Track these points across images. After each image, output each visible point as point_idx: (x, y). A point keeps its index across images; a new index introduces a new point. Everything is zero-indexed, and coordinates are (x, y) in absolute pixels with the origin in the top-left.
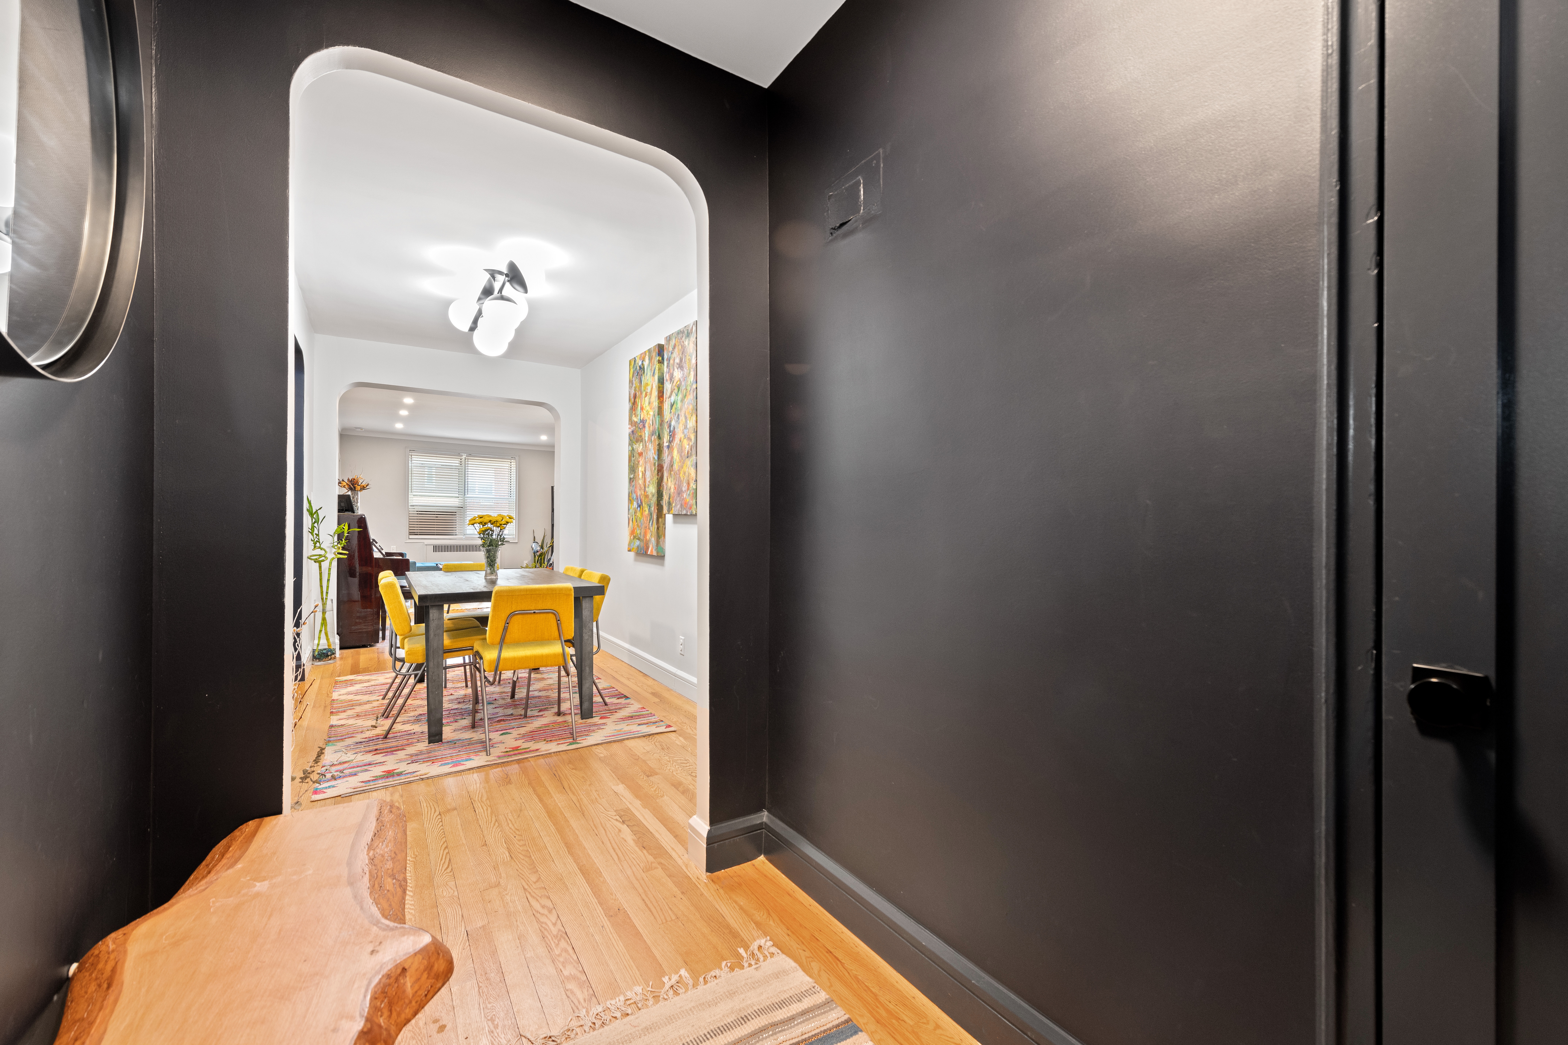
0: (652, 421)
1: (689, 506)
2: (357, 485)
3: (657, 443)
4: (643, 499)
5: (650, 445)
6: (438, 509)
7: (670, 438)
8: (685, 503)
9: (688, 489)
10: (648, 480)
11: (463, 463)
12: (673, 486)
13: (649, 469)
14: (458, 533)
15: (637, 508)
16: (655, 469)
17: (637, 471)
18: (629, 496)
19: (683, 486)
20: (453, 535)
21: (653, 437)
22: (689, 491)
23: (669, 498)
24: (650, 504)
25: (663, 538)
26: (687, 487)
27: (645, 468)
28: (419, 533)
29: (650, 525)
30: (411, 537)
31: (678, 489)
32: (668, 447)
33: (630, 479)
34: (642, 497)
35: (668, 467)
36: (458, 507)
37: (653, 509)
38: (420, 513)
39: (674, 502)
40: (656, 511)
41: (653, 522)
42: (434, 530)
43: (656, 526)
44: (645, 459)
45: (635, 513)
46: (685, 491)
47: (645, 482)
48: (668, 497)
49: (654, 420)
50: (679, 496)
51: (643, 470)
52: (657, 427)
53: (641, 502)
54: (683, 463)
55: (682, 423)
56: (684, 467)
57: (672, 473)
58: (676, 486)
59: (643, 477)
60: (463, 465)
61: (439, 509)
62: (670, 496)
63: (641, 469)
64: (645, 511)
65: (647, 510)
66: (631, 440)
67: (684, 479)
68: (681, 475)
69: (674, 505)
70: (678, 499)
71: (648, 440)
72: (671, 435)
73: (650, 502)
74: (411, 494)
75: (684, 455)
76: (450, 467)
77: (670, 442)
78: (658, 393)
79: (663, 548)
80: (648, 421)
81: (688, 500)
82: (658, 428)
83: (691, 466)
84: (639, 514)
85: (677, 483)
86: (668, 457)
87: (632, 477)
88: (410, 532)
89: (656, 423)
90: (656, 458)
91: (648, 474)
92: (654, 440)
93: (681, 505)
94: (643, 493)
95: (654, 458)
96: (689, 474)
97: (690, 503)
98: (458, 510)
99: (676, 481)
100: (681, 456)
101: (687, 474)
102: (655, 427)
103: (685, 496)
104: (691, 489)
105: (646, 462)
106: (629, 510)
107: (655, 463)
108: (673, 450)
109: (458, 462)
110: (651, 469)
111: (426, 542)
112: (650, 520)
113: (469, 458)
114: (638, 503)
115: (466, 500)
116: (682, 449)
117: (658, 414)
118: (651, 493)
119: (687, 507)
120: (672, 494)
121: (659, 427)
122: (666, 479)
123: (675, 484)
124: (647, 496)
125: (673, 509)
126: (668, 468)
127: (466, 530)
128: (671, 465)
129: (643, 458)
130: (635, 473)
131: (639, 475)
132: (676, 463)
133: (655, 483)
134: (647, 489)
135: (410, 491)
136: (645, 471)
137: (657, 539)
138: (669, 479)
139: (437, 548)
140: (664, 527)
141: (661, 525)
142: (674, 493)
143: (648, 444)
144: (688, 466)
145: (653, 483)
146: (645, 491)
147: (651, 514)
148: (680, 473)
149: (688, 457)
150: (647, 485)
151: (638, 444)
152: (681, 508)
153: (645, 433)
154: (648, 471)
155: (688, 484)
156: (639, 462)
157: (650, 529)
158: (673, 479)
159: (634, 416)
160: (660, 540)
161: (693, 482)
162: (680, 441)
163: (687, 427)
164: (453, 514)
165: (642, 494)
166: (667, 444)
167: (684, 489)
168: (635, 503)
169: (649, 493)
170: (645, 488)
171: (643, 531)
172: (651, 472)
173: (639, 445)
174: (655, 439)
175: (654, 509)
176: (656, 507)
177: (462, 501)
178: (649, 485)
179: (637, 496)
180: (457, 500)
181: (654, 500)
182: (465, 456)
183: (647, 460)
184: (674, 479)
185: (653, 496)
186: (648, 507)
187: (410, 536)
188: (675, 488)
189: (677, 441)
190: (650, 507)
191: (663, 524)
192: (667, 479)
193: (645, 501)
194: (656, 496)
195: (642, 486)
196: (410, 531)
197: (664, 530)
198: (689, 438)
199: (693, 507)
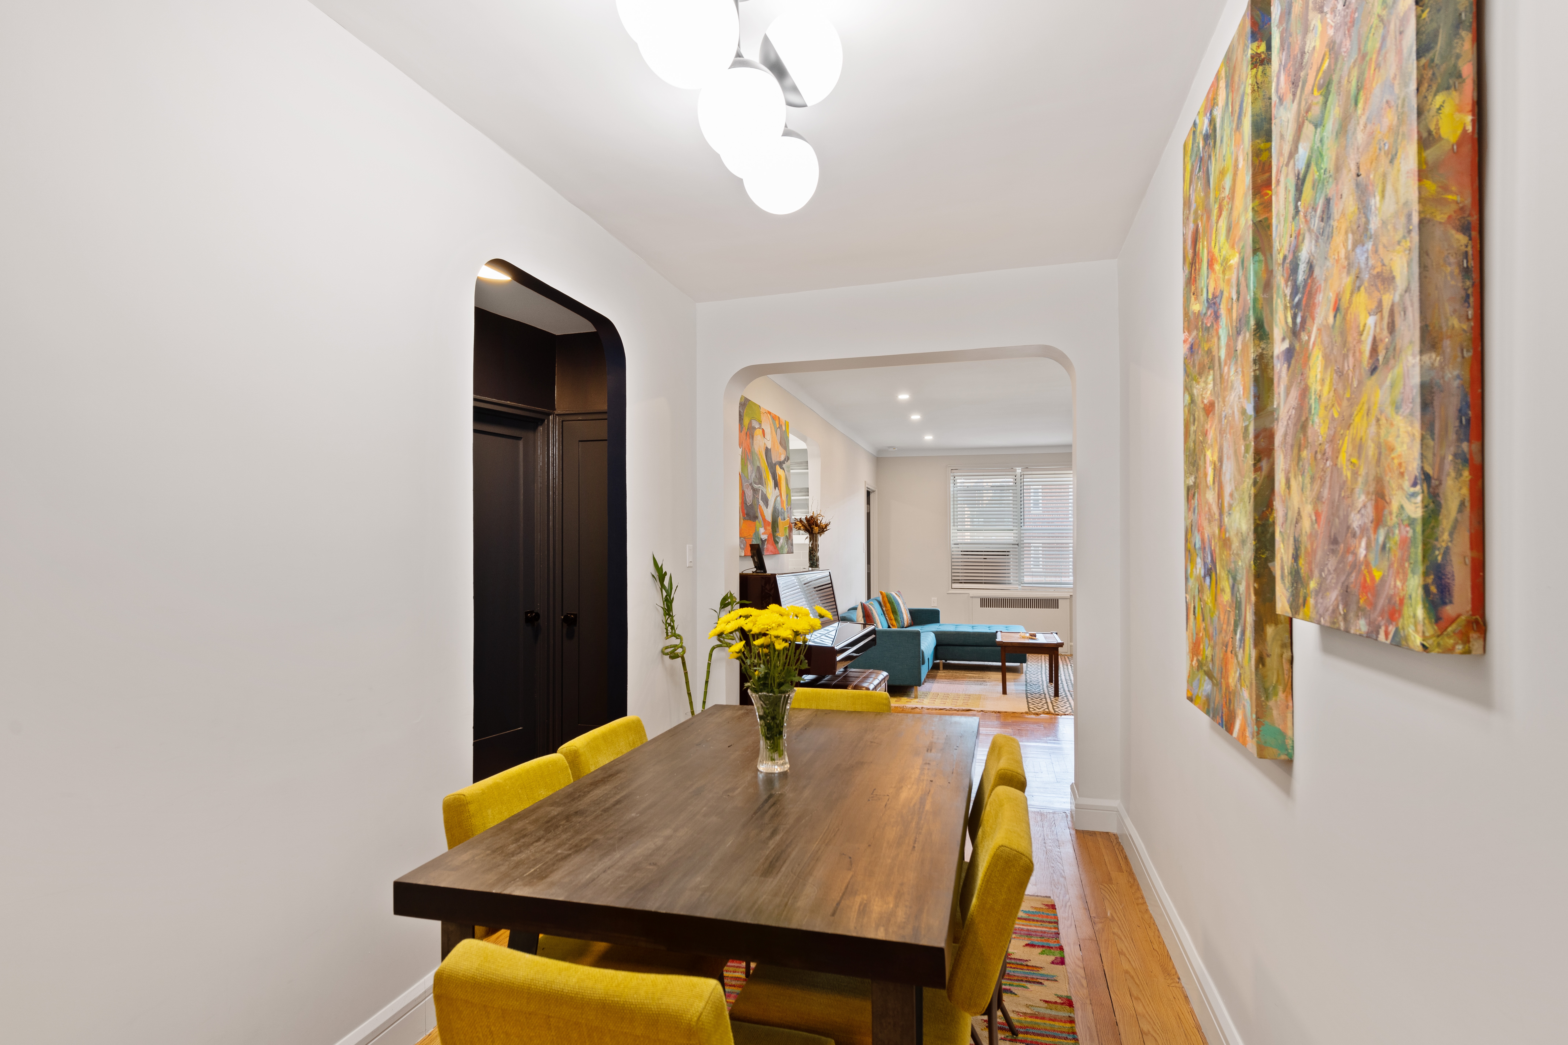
0: (1238, 285)
1: (1382, 602)
2: (814, 526)
3: (1252, 356)
4: (1217, 551)
5: (1232, 372)
6: (987, 548)
7: (1294, 318)
8: (1364, 587)
9: (1378, 521)
10: (1228, 489)
11: (1018, 481)
12: (1308, 509)
13: (1231, 452)
14: (1014, 580)
15: (1205, 577)
16: (1247, 451)
17: (1201, 463)
18: (1186, 540)
19: (1352, 506)
20: (1005, 583)
21: (1240, 338)
22: (1382, 533)
23: (1296, 557)
24: (1236, 570)
25: (1281, 695)
26: (1370, 511)
27: (1221, 451)
28: (963, 581)
29: (1237, 643)
30: (955, 586)
31: (1330, 523)
32: (1289, 354)
33: (1188, 489)
34: (1215, 544)
35: (1291, 432)
36: (1013, 544)
37: (1242, 588)
38: (966, 553)
39: (1316, 573)
40: (1253, 598)
41: (1243, 633)
42: (985, 577)
43: (1254, 653)
44: (1220, 421)
45: (1201, 591)
46: (1363, 529)
47: (1220, 496)
48: (1291, 551)
49: (1242, 280)
50: (1333, 552)
51: (1216, 458)
52: (1250, 298)
53: (1213, 562)
54: (1353, 402)
55: (1344, 227)
56: (1358, 420)
57: (1304, 454)
58: (1324, 509)
59: (1217, 479)
60: (1018, 484)
61: (989, 548)
62: (1297, 549)
63: (1211, 455)
64: (1223, 590)
65: (1228, 590)
66: (1188, 376)
67: (1355, 474)
68: (1343, 458)
69: (1313, 585)
70: (1332, 563)
71: (1228, 355)
72: (1297, 306)
73: (1236, 562)
74: (956, 527)
75: (1358, 363)
76: (1001, 488)
77: (1295, 332)
78: (1254, 176)
79: (1283, 735)
80: (1226, 294)
81: (1378, 575)
82: (1255, 300)
83: (1390, 411)
84: (1208, 597)
85: (1326, 493)
86: (1287, 394)
87: (1191, 483)
88: (954, 580)
89: (1247, 286)
90: (1250, 409)
91: (1229, 469)
92: (1243, 349)
93: (1346, 592)
94: (1217, 531)
95: (1243, 412)
96: (1384, 449)
97: (1388, 590)
98: (1013, 548)
99: (1323, 485)
100: (1341, 374)
101: (1371, 450)
102: (1245, 300)
103: (1362, 552)
104: (1392, 520)
105: (1222, 432)
106: (1187, 579)
107: (1246, 428)
108: (1307, 358)
109: (1012, 480)
110: (1235, 452)
111: (973, 593)
112: (1236, 625)
113: (1025, 473)
114: (1205, 564)
115: (1023, 533)
116: (1345, 343)
117: (1255, 251)
118: (1239, 532)
119: (1373, 605)
120: (1304, 539)
121: (1260, 295)
122: (1283, 481)
123: (1318, 498)
124: (1226, 543)
125: (1311, 601)
126: (1289, 440)
127: (1023, 576)
128: (1302, 425)
129: (1216, 421)
130: (1197, 470)
131: (1206, 475)
132: (1322, 412)
133: (1247, 499)
134: (1226, 520)
135: (952, 524)
136: (1221, 460)
137: (1258, 697)
138: (1293, 483)
139: (986, 602)
140: (1287, 655)
141: (1273, 648)
142: (1313, 536)
143: (1226, 369)
144: (1375, 411)
145: (1242, 500)
146: (1221, 527)
147: (1237, 605)
148: (1337, 452)
149: (1374, 370)
150: (1226, 504)
151: (1203, 379)
152: (1346, 605)
153: (1219, 338)
154: (1228, 458)
155: (1380, 498)
156: (1205, 434)
157: (1237, 656)
158: (1308, 480)
159: (1193, 298)
160: (1271, 703)
161: (1406, 484)
162: (1337, 310)
163: (1366, 229)
164: (1005, 554)
165: (1214, 535)
166: (1286, 345)
167: (1356, 521)
168: (1199, 561)
169: (1232, 534)
170: (1221, 514)
171: (1219, 655)
172: (1237, 461)
173: (1206, 382)
174: (1245, 345)
175: (1246, 587)
176: (1253, 585)
177: (1017, 535)
178: (1230, 506)
179: (1203, 541)
180: (1011, 534)
181: (1245, 556)
182: (1020, 471)
183: (1224, 422)
184: (1313, 479)
185: (1243, 542)
186: (1231, 580)
187: (953, 585)
188: (1317, 514)
189: (1323, 314)
190: (1234, 579)
191: (1283, 646)
192: (1288, 481)
193: (1221, 560)
194: (1251, 543)
195: (1215, 509)
196: (954, 578)
197: (1286, 666)
198: (1379, 275)
199: (1407, 611)
